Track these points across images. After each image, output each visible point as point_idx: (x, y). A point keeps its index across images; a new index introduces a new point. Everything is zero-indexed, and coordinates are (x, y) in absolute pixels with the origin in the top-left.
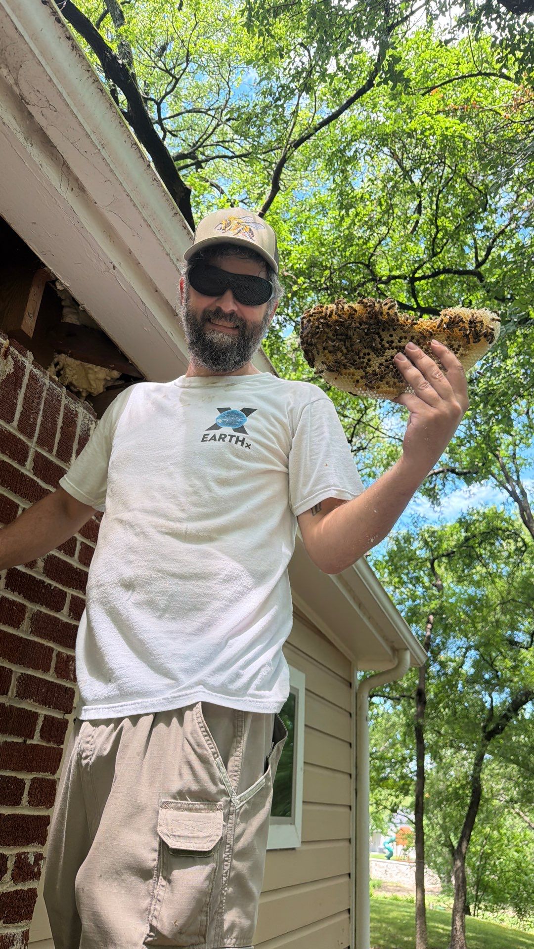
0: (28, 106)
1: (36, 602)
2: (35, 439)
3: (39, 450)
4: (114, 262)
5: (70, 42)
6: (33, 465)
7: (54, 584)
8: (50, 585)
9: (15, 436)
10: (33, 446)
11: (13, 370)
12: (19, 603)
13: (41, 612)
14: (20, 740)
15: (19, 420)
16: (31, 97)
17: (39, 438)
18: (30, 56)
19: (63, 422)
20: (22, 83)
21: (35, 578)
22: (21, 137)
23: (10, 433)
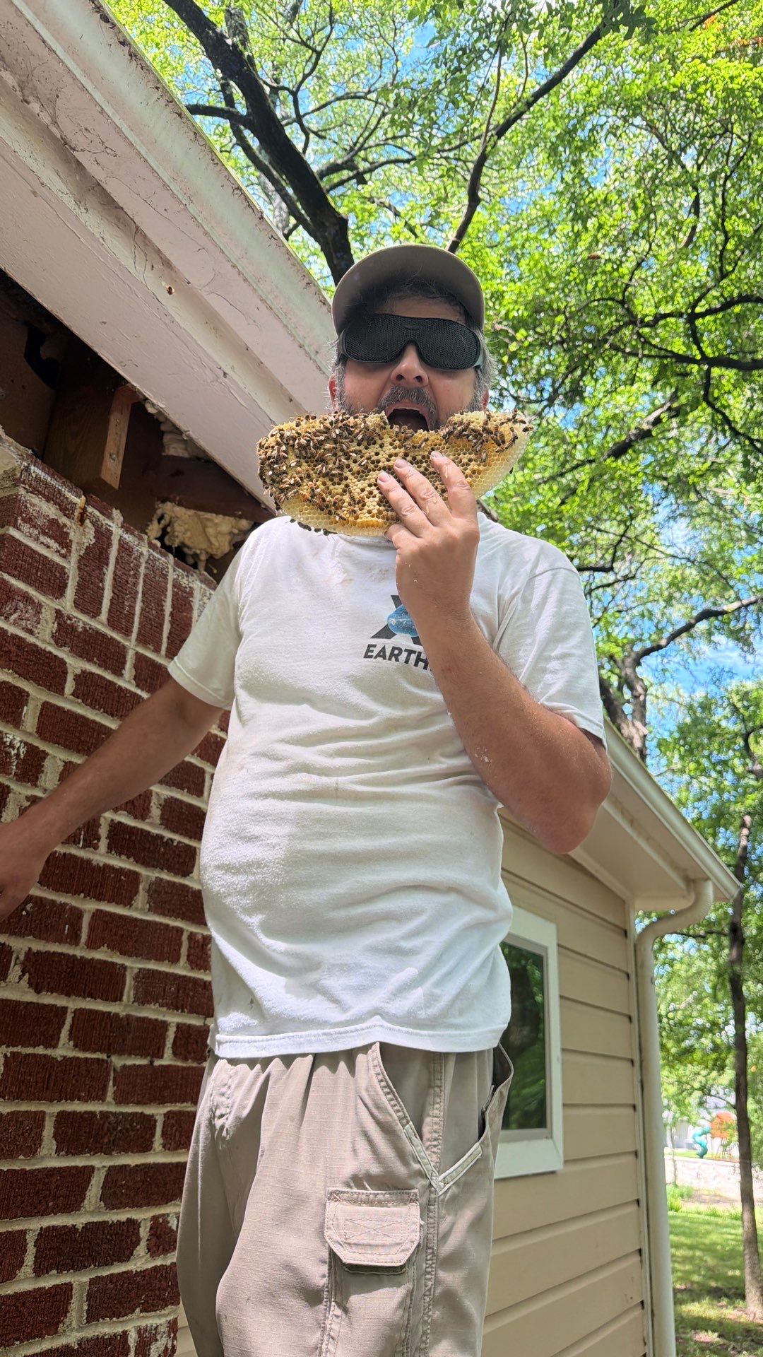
0: (75, 154)
1: (153, 866)
2: (134, 635)
3: (141, 650)
4: (223, 367)
5: (126, 48)
6: (134, 673)
7: (177, 838)
8: (172, 840)
9: (104, 635)
10: (132, 646)
11: (94, 541)
12: (130, 871)
13: (161, 880)
14: (144, 1062)
15: (110, 611)
16: (76, 139)
17: (139, 633)
18: (68, 79)
19: (173, 606)
20: (61, 120)
21: (149, 832)
22: (69, 201)
23: (97, 632)
